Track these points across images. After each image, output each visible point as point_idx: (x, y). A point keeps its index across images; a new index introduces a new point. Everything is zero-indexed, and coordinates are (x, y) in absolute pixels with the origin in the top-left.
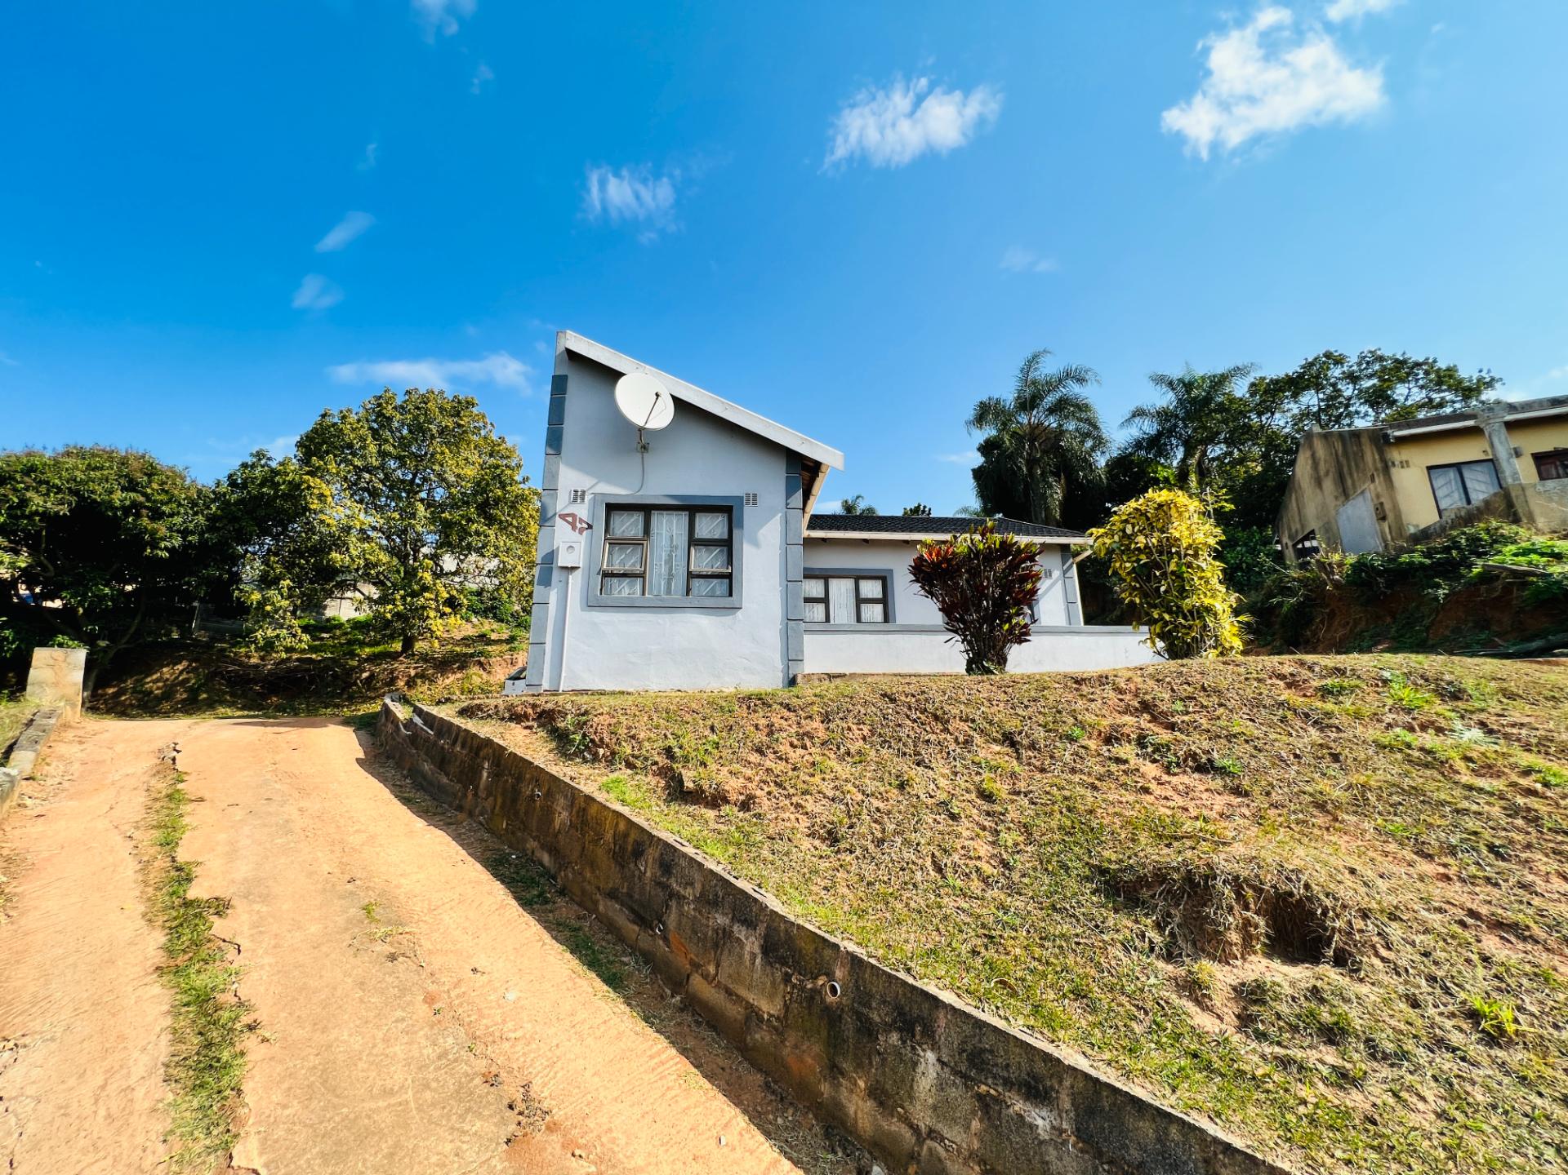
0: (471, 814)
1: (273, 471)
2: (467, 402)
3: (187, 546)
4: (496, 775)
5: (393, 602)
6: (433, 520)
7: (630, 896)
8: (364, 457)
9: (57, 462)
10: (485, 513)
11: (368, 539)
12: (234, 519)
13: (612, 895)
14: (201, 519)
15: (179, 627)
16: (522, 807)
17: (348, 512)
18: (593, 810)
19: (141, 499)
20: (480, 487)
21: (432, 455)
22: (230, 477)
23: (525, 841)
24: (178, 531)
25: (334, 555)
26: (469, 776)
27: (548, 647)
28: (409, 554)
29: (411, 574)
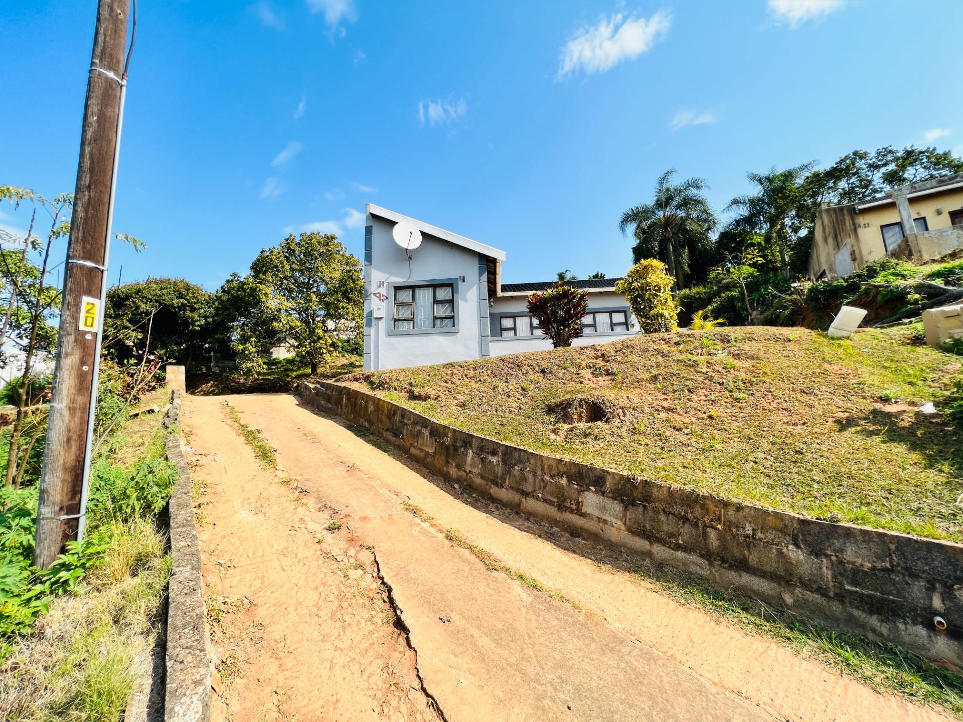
0: (340, 416)
1: (242, 283)
2: (332, 237)
3: (207, 324)
4: (348, 399)
5: (305, 346)
6: (320, 302)
7: (392, 428)
8: (284, 272)
9: (148, 287)
10: (346, 296)
11: (290, 315)
12: (227, 309)
13: (387, 430)
14: (212, 310)
15: (205, 366)
16: (358, 409)
17: (279, 301)
18: (381, 403)
19: (185, 302)
20: (343, 283)
21: (317, 268)
22: (222, 287)
23: (359, 420)
24: (203, 317)
25: (274, 324)
26: (339, 402)
27: (372, 355)
28: (310, 322)
29: (312, 332)
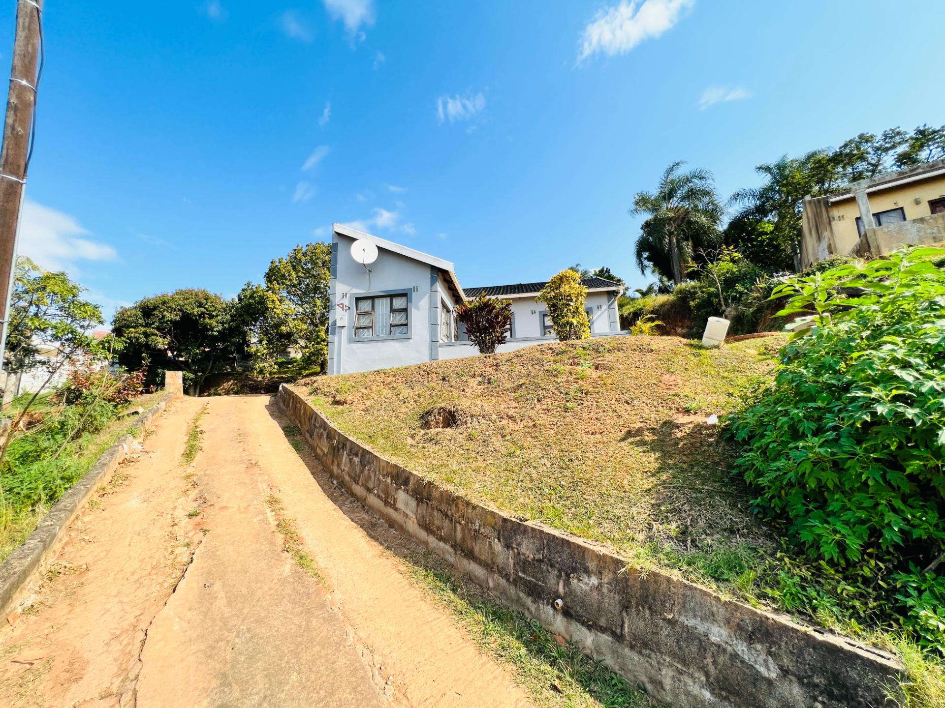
0: (288, 417)
1: (253, 291)
4: (293, 403)
7: (310, 430)
9: (173, 298)
12: (241, 315)
13: (307, 431)
15: (230, 366)
16: (296, 411)
17: (286, 307)
18: (306, 408)
19: (205, 310)
22: (238, 296)
23: (296, 422)
24: (220, 323)
25: (283, 327)
27: (335, 360)
